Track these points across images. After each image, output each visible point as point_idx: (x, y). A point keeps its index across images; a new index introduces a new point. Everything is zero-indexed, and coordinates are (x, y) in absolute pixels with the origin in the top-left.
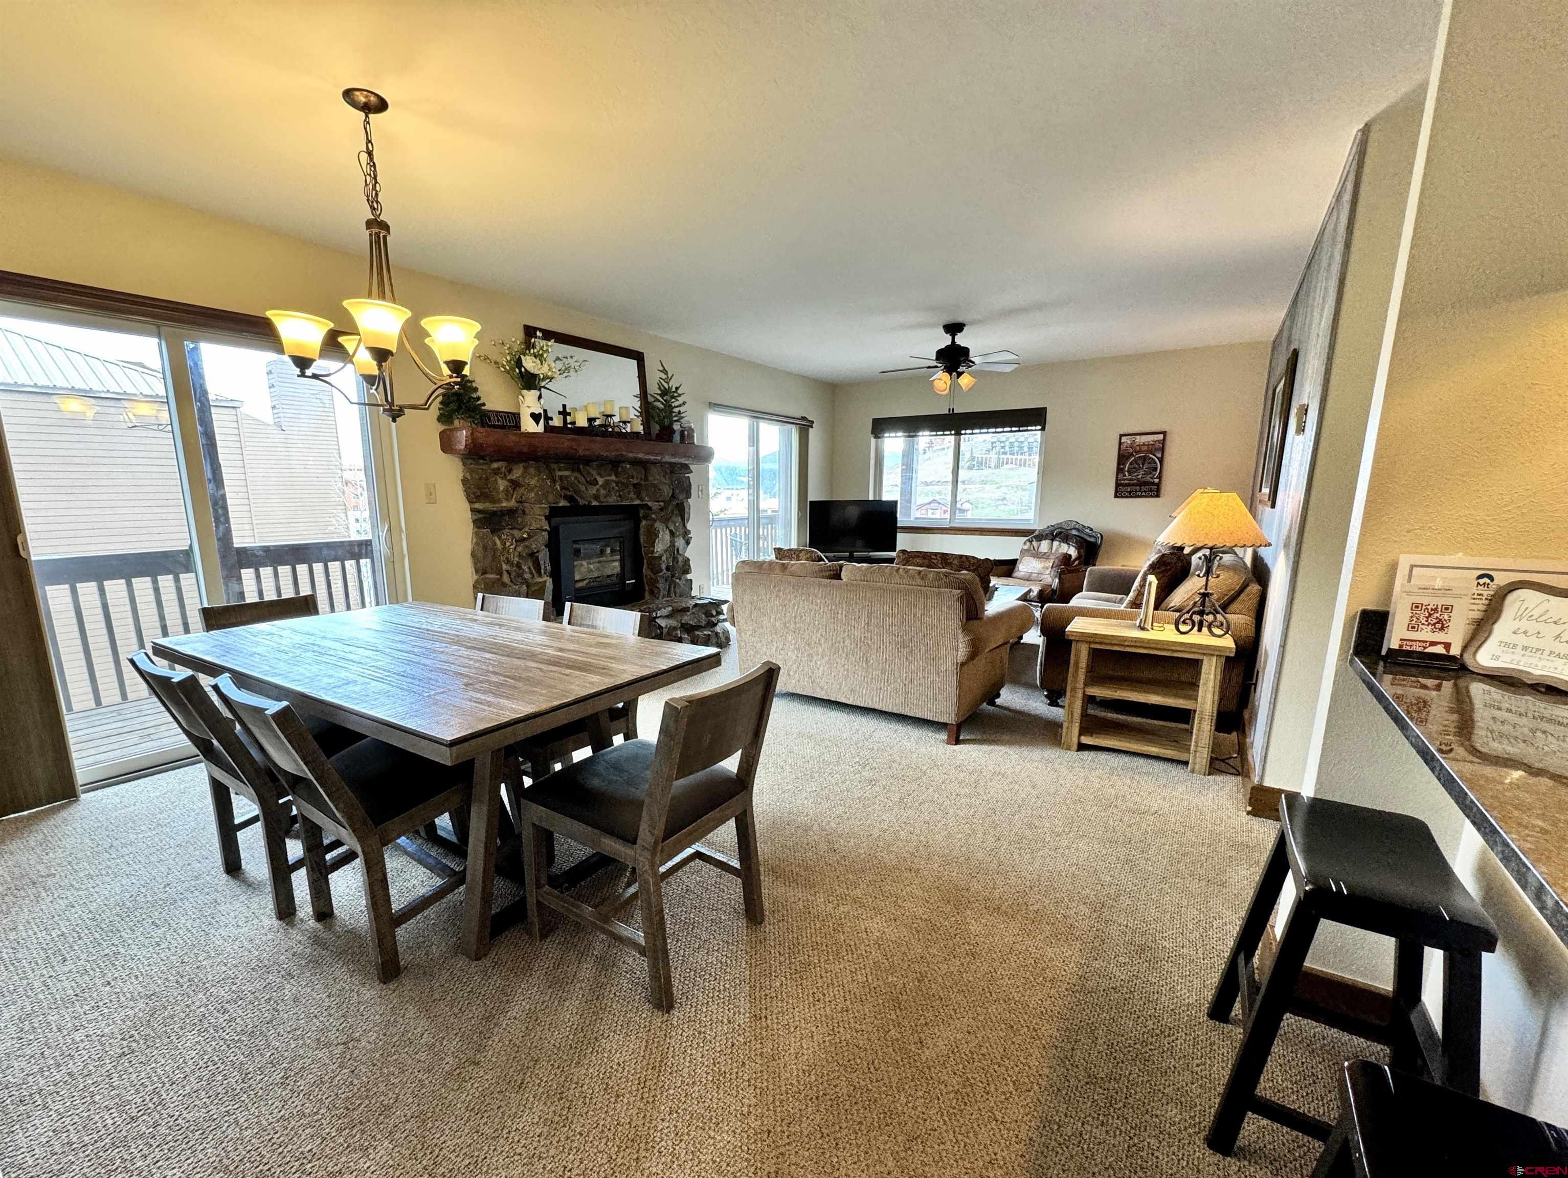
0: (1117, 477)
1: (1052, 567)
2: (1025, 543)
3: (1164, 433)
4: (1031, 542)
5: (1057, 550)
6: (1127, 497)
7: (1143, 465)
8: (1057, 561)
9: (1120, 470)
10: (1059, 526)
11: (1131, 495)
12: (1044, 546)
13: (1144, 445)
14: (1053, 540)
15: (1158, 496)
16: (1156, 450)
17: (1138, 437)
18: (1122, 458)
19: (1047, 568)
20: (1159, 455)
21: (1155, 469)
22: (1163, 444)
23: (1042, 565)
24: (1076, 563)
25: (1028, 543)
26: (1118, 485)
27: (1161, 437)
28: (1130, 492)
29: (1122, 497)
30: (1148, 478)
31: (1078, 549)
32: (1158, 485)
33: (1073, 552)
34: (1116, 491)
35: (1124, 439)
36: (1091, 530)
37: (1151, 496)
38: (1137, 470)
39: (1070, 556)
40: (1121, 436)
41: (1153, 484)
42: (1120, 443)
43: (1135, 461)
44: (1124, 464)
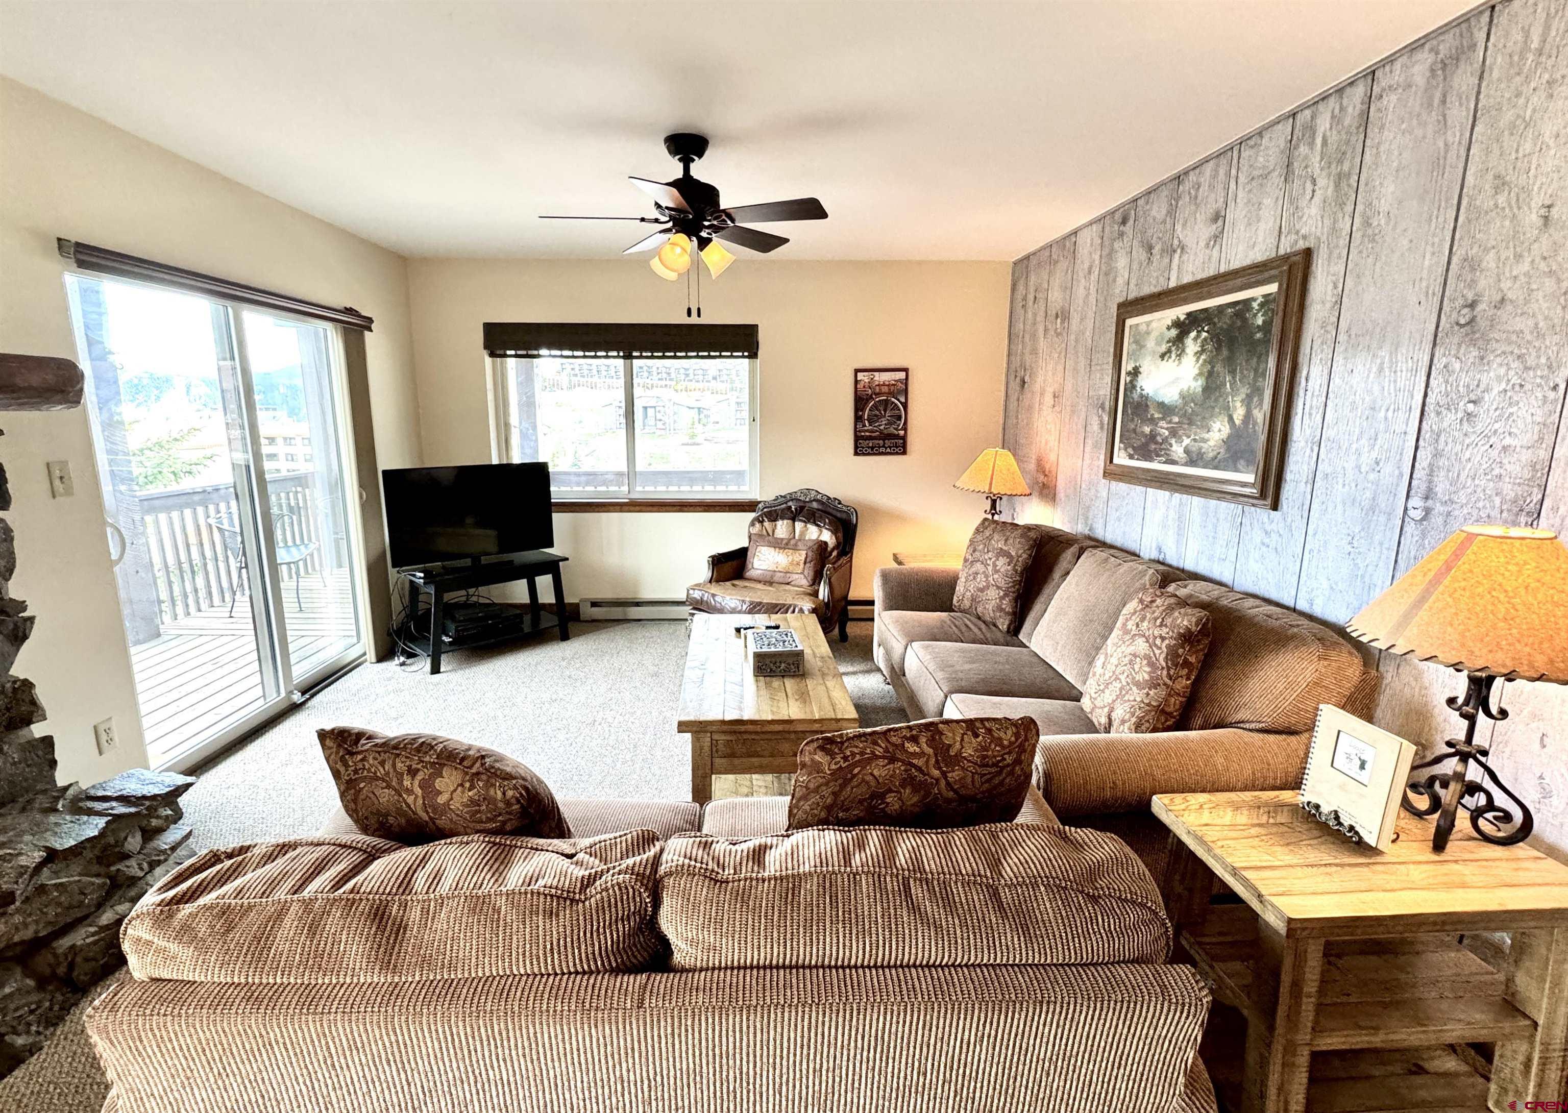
0: (855, 428)
1: (805, 563)
2: (752, 524)
3: (906, 370)
4: (762, 522)
5: (802, 534)
6: (869, 454)
7: (885, 411)
8: (810, 554)
9: (858, 418)
10: (792, 497)
11: (874, 451)
12: (782, 528)
13: (884, 385)
14: (794, 520)
15: (904, 453)
16: (899, 392)
17: (876, 374)
18: (860, 401)
19: (798, 564)
20: (903, 400)
21: (899, 418)
22: (906, 385)
23: (790, 558)
24: (835, 553)
25: (758, 525)
26: (857, 438)
27: (902, 375)
28: (872, 448)
29: (864, 454)
30: (892, 430)
31: (834, 532)
32: (904, 438)
33: (827, 536)
34: (856, 447)
35: (860, 376)
36: (840, 503)
37: (897, 453)
38: (878, 417)
39: (826, 543)
40: (857, 371)
41: (897, 437)
42: (856, 382)
43: (875, 407)
44: (863, 410)
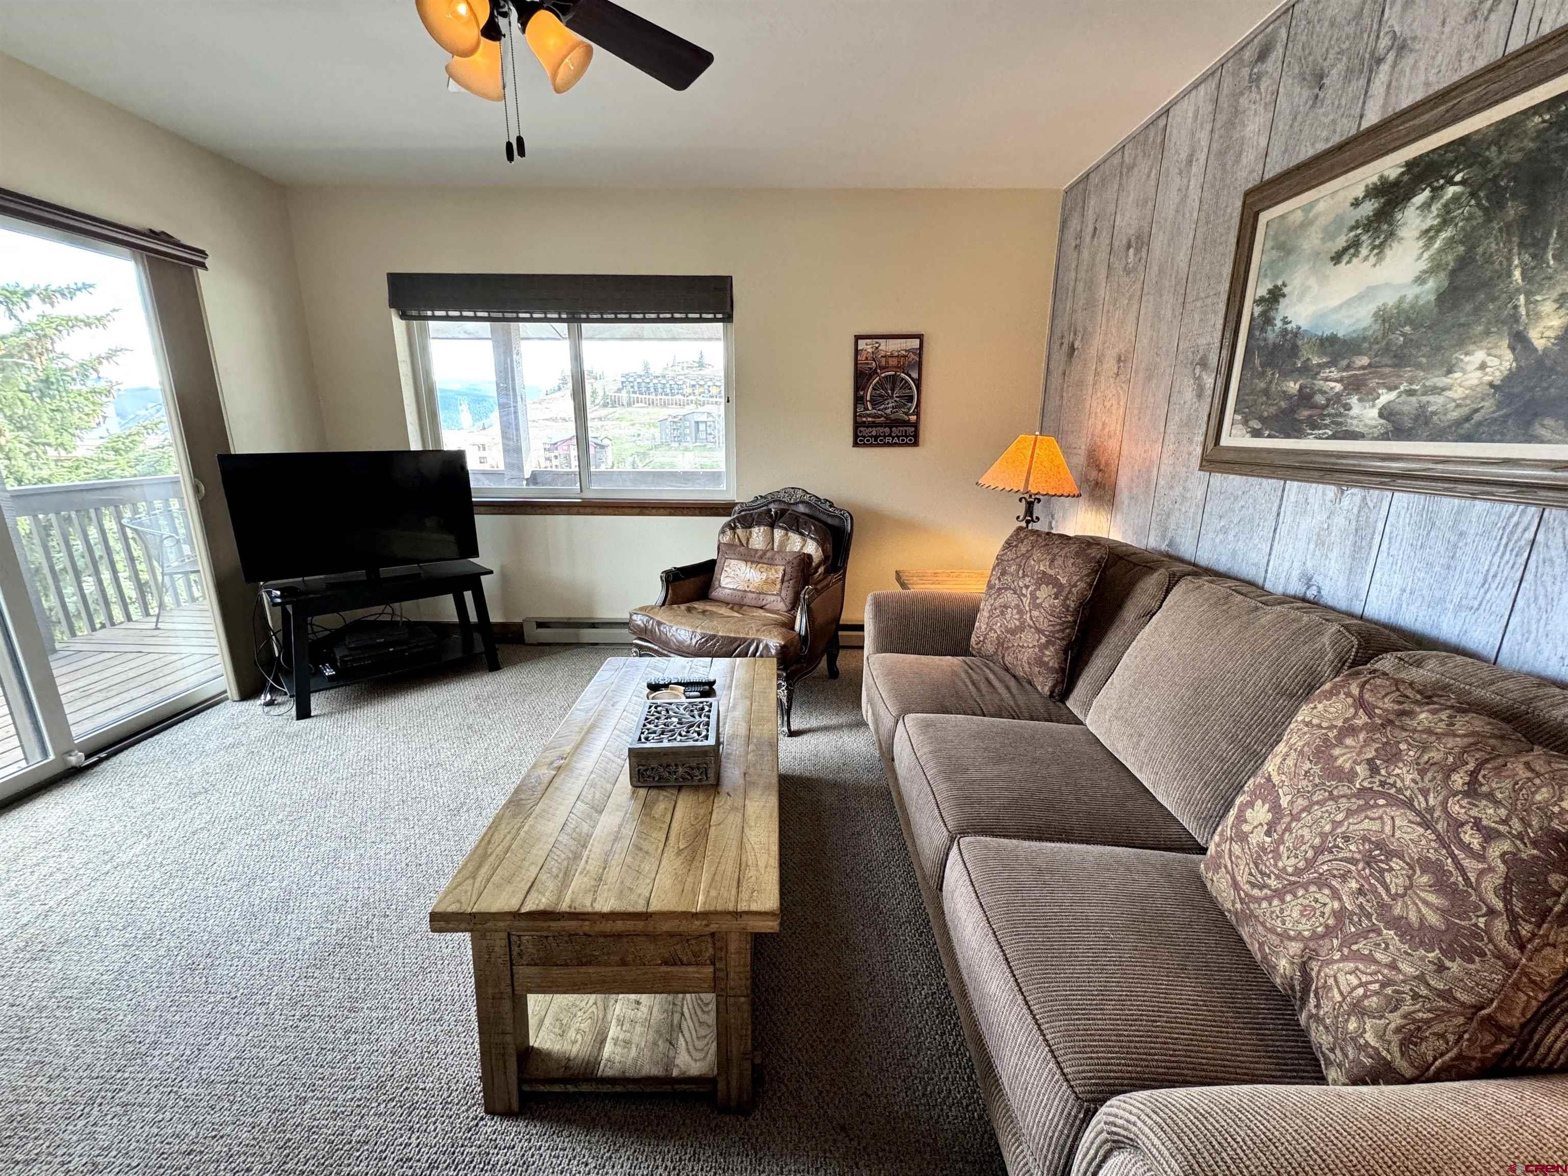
0: (855, 412)
1: (782, 582)
2: (723, 532)
3: (920, 337)
4: (733, 529)
5: (783, 544)
6: (871, 445)
7: (893, 390)
8: (789, 570)
9: (858, 399)
10: (774, 498)
11: (877, 442)
12: (758, 537)
13: (892, 356)
14: (772, 526)
15: (916, 444)
16: (911, 366)
17: (882, 341)
18: (861, 377)
19: (774, 583)
20: (915, 376)
21: (910, 399)
22: (920, 356)
23: (764, 576)
24: (821, 570)
25: (729, 532)
26: (858, 425)
27: (916, 343)
28: (876, 437)
29: (865, 445)
30: (901, 415)
31: (821, 543)
32: (916, 425)
33: (812, 548)
34: (856, 436)
35: (862, 344)
36: (832, 505)
37: (907, 445)
38: (882, 399)
39: (809, 557)
40: (858, 338)
41: (907, 423)
42: (857, 352)
43: (880, 384)
44: (864, 389)
